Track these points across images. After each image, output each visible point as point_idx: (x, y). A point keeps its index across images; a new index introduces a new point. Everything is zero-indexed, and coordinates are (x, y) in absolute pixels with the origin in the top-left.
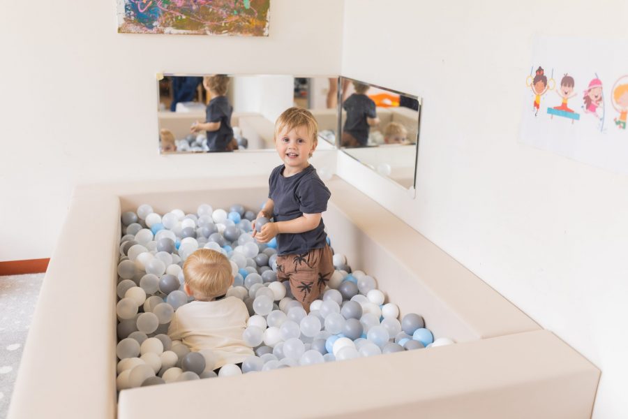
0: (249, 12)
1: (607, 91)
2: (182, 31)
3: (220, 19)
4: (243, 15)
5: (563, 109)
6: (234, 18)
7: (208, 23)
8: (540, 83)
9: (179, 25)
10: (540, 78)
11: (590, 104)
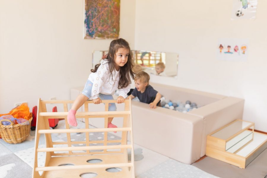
0: (115, 32)
1: (240, 48)
2: (100, 38)
3: (109, 34)
4: (114, 33)
5: (229, 52)
6: (112, 34)
7: (106, 36)
8: (221, 47)
9: (99, 36)
10: (221, 46)
11: (235, 50)
